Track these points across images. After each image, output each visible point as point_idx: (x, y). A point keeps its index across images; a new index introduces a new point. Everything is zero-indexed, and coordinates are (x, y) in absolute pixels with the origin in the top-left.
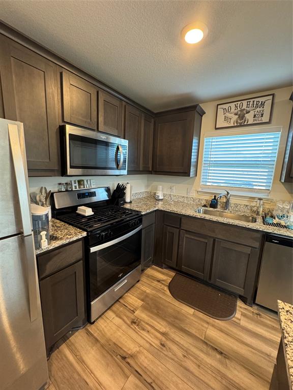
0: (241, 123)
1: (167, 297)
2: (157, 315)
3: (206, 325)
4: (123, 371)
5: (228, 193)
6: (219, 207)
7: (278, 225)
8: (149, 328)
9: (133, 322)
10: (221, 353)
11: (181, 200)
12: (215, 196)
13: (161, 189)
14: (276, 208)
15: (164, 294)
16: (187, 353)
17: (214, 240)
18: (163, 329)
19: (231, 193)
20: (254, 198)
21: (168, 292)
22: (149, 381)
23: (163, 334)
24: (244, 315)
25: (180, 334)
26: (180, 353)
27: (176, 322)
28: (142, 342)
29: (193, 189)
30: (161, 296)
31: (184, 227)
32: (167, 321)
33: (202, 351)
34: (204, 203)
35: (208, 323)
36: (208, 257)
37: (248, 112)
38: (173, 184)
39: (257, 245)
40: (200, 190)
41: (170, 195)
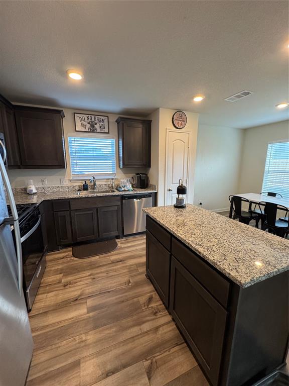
0: (93, 130)
1: (78, 261)
2: (79, 272)
3: (108, 257)
4: (81, 303)
5: (94, 178)
6: (89, 189)
7: (125, 191)
8: (79, 280)
9: (65, 286)
10: (121, 261)
11: (57, 190)
12: (85, 182)
13: (32, 183)
14: (120, 183)
15: (73, 261)
16: (107, 272)
17: (97, 209)
18: (88, 274)
19: (96, 178)
20: (109, 179)
21: (76, 259)
22: (98, 293)
23: (90, 275)
24: (121, 243)
25: (99, 268)
26: (105, 274)
27: (93, 266)
28: (80, 287)
29: (66, 178)
30: (73, 263)
31: (73, 208)
32: (87, 270)
33: (113, 266)
34: (77, 188)
35: (109, 256)
36: (95, 222)
37: (96, 124)
38: (44, 177)
39: (119, 203)
40: (71, 179)
41: (43, 188)
